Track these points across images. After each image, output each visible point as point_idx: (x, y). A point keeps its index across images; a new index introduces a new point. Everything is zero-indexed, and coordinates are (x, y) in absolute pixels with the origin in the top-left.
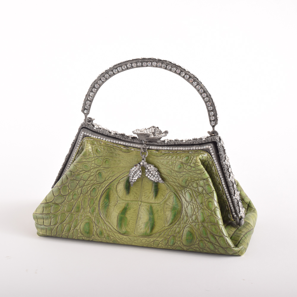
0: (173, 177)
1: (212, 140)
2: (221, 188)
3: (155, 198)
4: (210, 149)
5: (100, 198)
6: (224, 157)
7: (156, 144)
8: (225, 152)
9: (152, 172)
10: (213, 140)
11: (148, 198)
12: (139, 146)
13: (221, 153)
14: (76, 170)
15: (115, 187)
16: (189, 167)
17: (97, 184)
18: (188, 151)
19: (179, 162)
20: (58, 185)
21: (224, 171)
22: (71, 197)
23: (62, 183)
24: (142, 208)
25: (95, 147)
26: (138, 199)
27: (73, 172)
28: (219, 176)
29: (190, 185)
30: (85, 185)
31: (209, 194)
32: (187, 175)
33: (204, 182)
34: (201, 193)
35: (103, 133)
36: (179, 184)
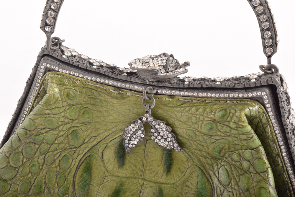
0: (198, 142)
1: (267, 83)
2: (280, 162)
3: (167, 175)
4: (264, 97)
5: (76, 171)
6: (287, 110)
7: (169, 85)
8: (289, 102)
9: (162, 134)
10: (270, 83)
11: (155, 173)
12: (140, 89)
13: (283, 105)
14: (34, 127)
15: (100, 154)
16: (226, 129)
17: (70, 149)
18: (225, 100)
19: (210, 119)
20: (5, 151)
21: (287, 135)
22: (27, 170)
23: (11, 148)
24: (145, 191)
25: (66, 90)
26: (138, 175)
27: (30, 131)
28: (278, 142)
29: (227, 155)
30: (50, 151)
31: (261, 174)
32: (222, 141)
33: (252, 154)
34: (245, 172)
35: (78, 65)
36: (208, 153)
